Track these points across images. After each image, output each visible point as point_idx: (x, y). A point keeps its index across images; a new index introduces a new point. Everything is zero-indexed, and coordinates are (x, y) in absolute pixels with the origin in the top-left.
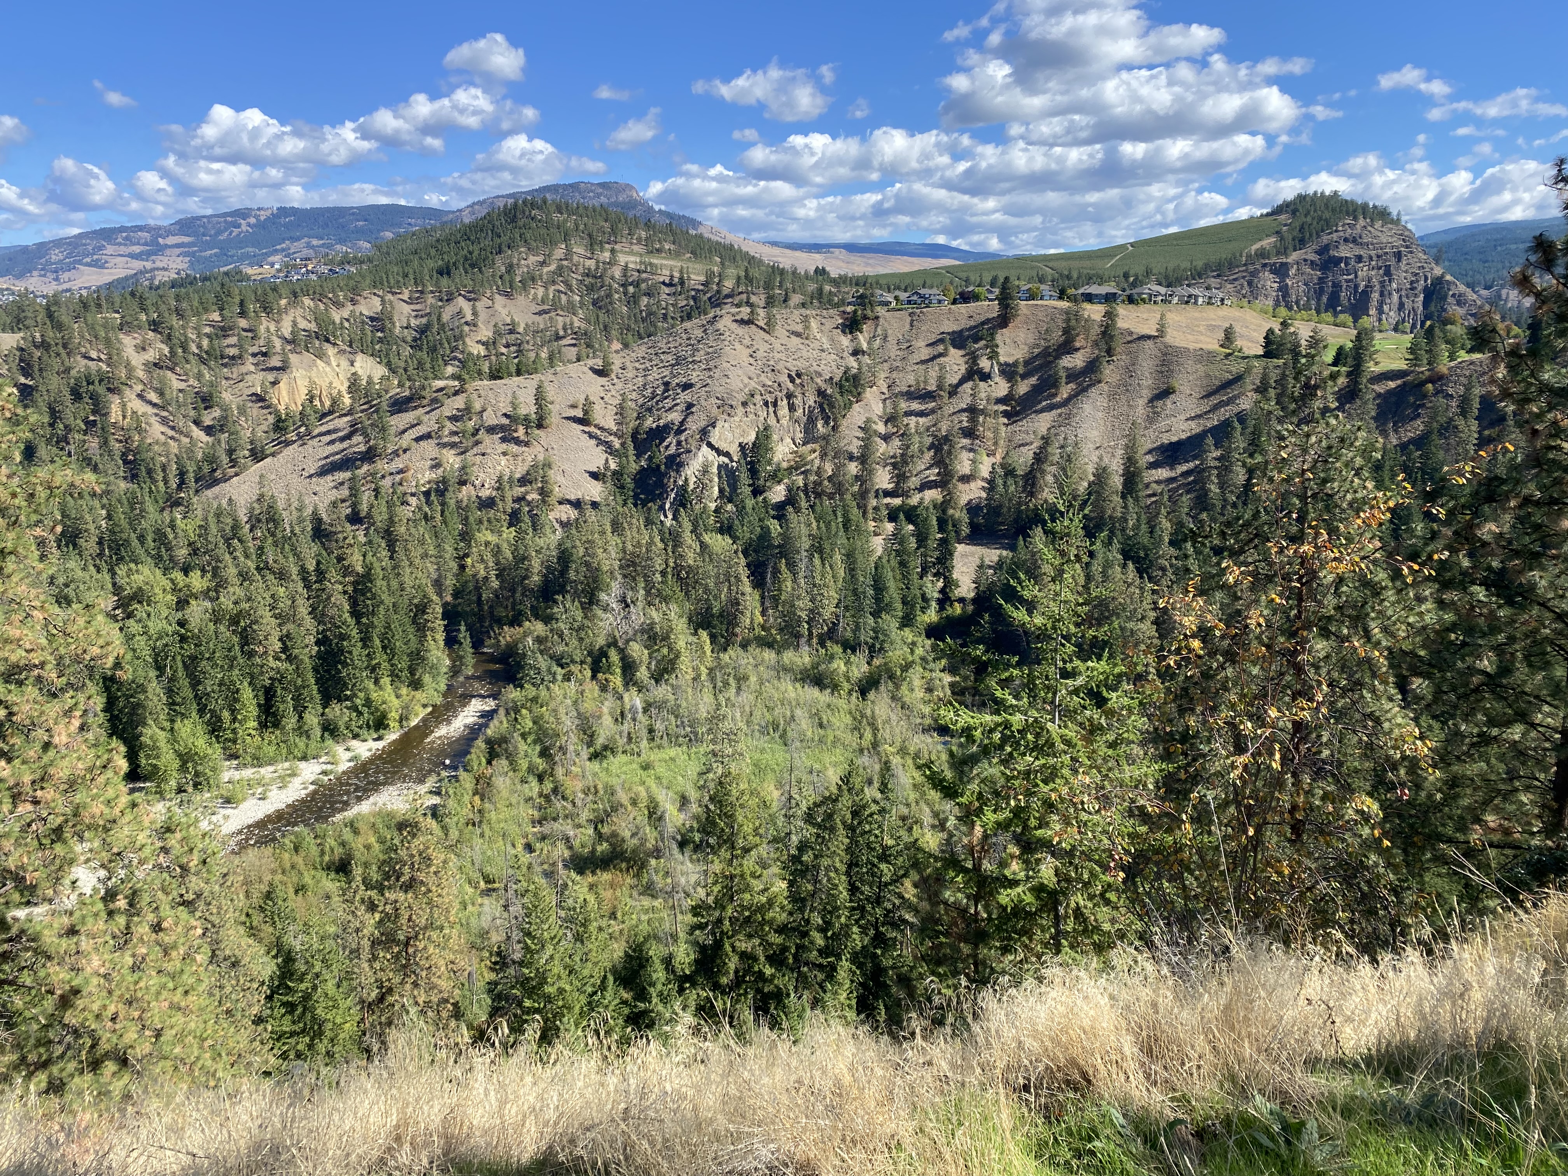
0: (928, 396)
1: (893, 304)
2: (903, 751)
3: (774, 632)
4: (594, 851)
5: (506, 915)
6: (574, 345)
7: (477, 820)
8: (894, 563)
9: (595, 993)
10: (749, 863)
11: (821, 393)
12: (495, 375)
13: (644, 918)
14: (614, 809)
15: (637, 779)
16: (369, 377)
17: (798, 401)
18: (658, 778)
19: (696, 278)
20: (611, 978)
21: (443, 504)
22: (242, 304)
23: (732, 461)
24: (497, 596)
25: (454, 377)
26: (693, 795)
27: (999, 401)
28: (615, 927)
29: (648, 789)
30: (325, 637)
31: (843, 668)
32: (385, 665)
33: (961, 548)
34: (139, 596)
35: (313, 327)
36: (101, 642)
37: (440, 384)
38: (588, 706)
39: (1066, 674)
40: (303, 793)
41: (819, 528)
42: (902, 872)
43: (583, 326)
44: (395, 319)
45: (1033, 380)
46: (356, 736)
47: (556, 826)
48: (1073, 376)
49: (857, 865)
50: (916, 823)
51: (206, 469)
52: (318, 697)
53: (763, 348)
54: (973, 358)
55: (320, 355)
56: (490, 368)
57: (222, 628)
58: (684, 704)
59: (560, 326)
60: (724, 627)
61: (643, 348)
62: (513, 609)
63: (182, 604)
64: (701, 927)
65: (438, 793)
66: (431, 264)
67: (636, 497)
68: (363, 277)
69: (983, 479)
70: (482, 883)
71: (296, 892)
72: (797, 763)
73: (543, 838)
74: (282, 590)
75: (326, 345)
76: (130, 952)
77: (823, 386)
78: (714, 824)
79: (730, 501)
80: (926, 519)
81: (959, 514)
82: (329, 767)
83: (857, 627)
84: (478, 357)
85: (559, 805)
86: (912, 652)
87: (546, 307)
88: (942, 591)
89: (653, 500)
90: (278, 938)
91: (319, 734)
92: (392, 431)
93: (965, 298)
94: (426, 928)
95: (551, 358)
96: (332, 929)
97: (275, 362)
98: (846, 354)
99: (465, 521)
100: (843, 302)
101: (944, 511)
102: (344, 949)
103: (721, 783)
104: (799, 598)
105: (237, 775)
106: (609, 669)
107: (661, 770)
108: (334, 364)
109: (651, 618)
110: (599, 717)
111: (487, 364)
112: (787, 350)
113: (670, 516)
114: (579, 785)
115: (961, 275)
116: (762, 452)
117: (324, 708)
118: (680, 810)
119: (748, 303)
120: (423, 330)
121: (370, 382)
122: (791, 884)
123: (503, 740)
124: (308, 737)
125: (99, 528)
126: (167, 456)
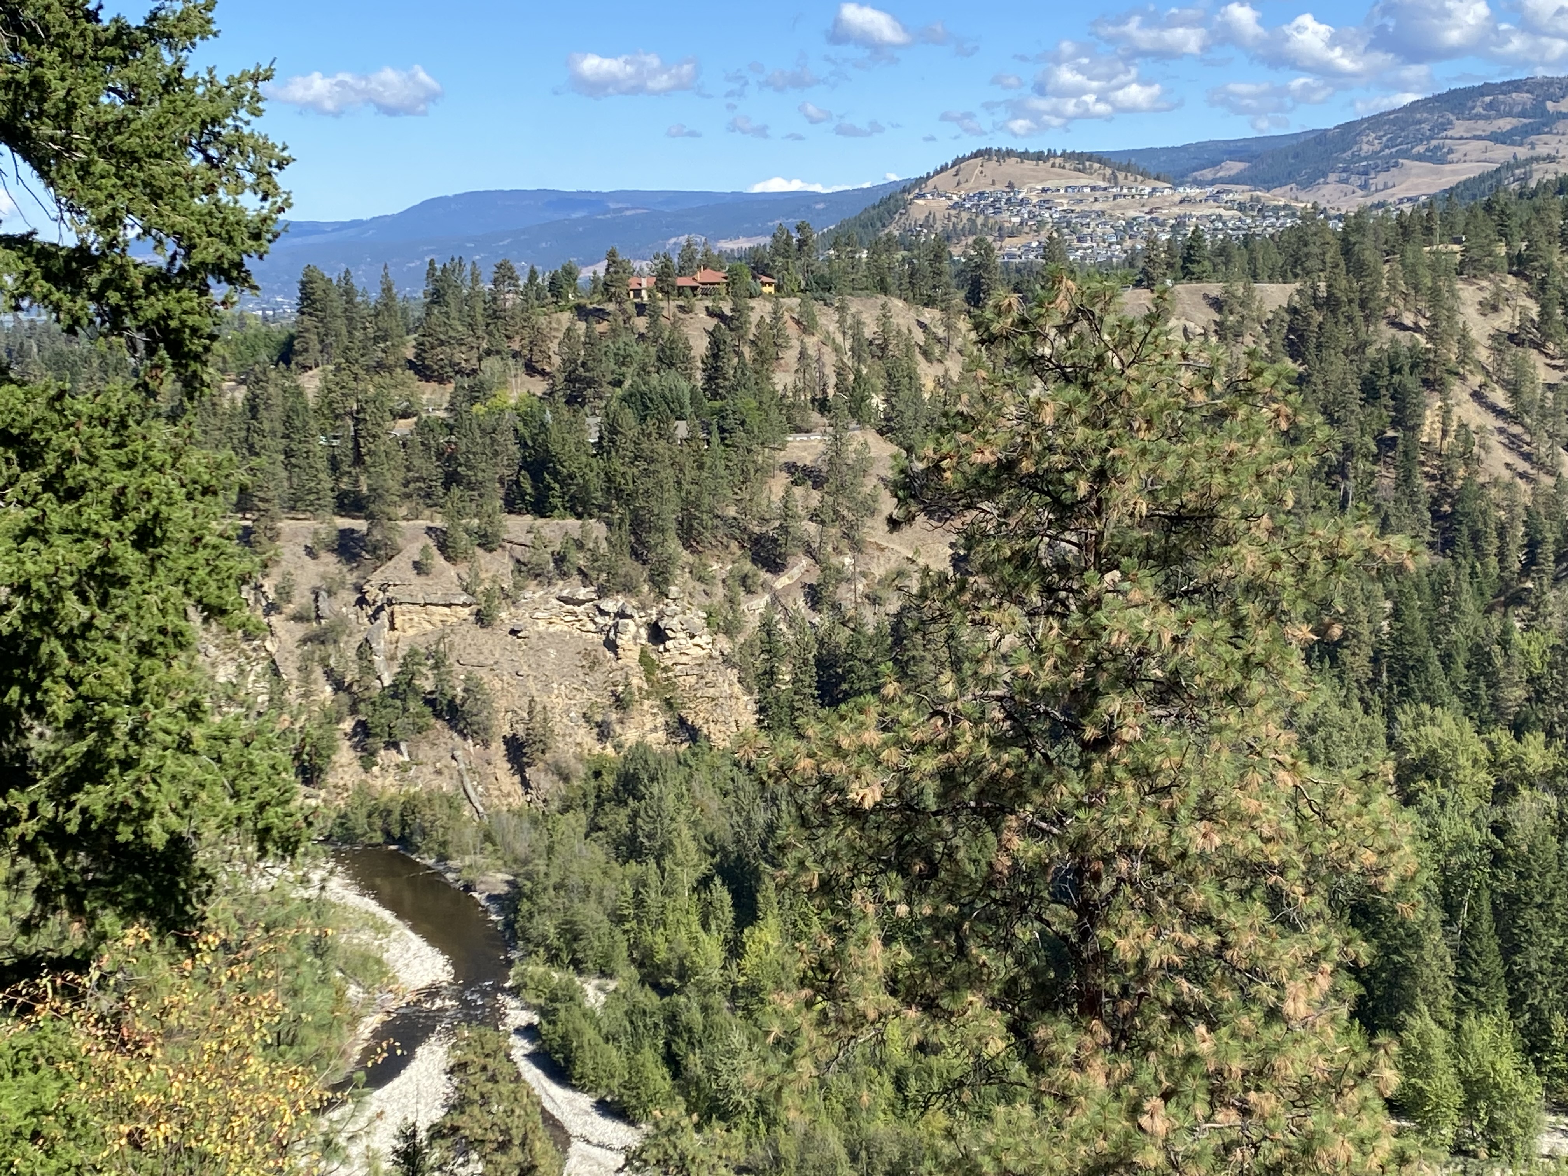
34: (1430, 766)
63: (1504, 792)
125: (1377, 632)
126: (1510, 509)
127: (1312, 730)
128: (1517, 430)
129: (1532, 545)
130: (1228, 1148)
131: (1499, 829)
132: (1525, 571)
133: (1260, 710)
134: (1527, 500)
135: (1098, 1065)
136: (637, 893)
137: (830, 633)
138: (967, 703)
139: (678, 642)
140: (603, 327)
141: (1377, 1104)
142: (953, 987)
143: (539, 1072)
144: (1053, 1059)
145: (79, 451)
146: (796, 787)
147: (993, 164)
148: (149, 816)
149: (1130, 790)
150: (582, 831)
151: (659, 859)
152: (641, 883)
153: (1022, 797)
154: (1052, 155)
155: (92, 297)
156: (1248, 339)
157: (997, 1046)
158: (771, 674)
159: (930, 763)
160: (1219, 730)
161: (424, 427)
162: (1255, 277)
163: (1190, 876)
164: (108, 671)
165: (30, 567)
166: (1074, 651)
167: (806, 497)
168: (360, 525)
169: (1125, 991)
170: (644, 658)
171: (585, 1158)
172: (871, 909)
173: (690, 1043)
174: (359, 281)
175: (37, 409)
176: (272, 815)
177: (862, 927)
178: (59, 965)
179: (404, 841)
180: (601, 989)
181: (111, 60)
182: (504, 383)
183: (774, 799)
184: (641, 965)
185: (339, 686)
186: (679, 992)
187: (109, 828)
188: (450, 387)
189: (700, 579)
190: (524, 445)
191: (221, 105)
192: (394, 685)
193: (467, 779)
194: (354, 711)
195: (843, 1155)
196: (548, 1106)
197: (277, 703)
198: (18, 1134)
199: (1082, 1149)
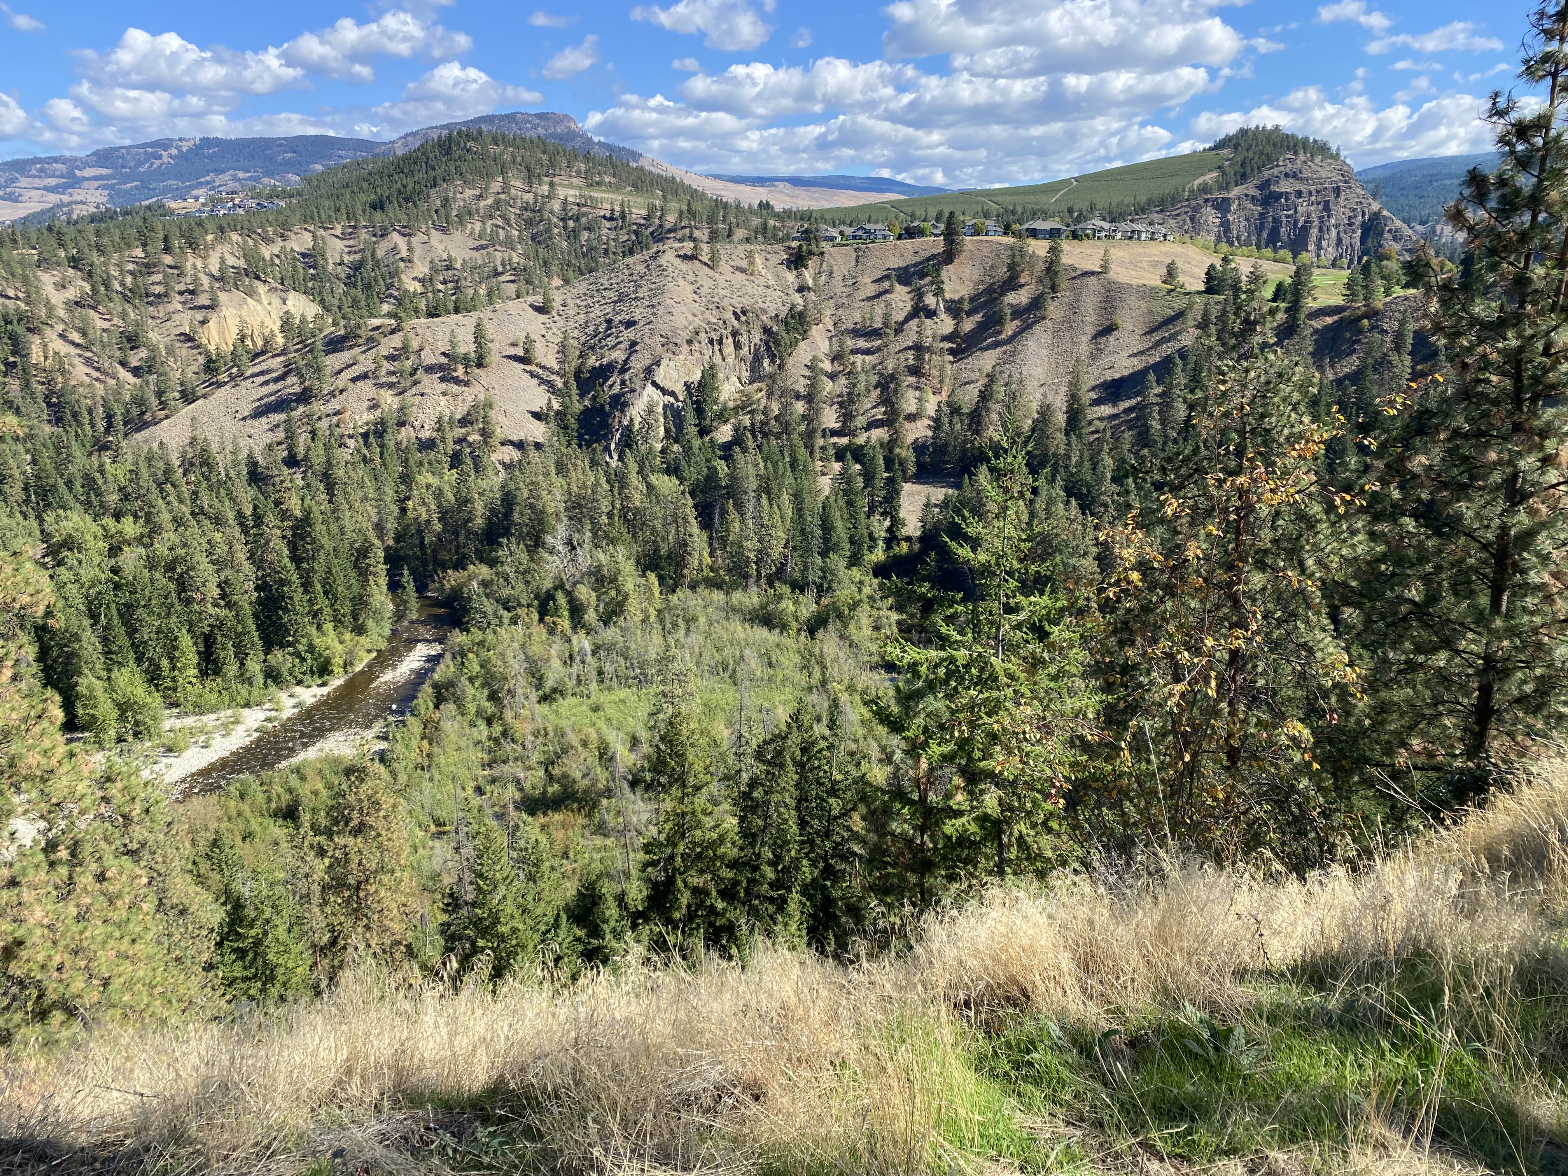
0: (875, 333)
1: (839, 239)
2: (851, 689)
3: (722, 573)
4: (545, 792)
5: (457, 857)
6: (513, 281)
7: (426, 765)
8: (842, 502)
9: (549, 931)
10: (700, 801)
11: (766, 331)
12: (433, 313)
13: (597, 856)
14: (565, 751)
15: (587, 721)
16: (303, 316)
17: (744, 339)
18: (609, 720)
19: (638, 213)
20: (564, 917)
21: (382, 446)
22: (166, 239)
23: (677, 400)
24: (440, 540)
25: (391, 315)
26: (643, 735)
27: (944, 338)
28: (568, 866)
29: (598, 731)
30: (265, 582)
31: (792, 607)
32: (327, 610)
33: (907, 487)
34: (68, 543)
35: (242, 263)
36: (31, 590)
37: (376, 322)
38: (536, 649)
39: (1009, 610)
40: (247, 741)
41: (766, 468)
42: (850, 806)
43: (522, 261)
44: (328, 255)
45: (978, 317)
46: (299, 683)
47: (506, 768)
48: (1018, 312)
49: (806, 800)
50: (864, 758)
51: (135, 412)
52: (259, 644)
53: (707, 284)
54: (919, 295)
55: (251, 293)
56: (427, 306)
57: (157, 575)
58: (633, 646)
59: (498, 262)
60: (672, 569)
61: (585, 284)
62: (457, 552)
63: (114, 551)
64: (653, 864)
65: (385, 738)
66: (363, 197)
67: (580, 437)
68: (293, 212)
69: (929, 418)
70: (433, 828)
71: (244, 839)
72: (747, 702)
73: (494, 781)
74: (218, 536)
75: (257, 283)
76: (73, 903)
77: (769, 324)
78: (665, 763)
79: (676, 441)
80: (873, 458)
81: (905, 453)
82: (273, 714)
83: (806, 568)
84: (415, 294)
85: (508, 748)
86: (860, 591)
87: (484, 242)
88: (889, 530)
89: (598, 441)
90: (227, 885)
91: (262, 681)
92: (328, 371)
93: (910, 233)
94: (376, 871)
95: (489, 295)
96: (281, 875)
97: (204, 300)
98: (791, 291)
99: (405, 463)
100: (787, 238)
101: (891, 451)
102: (294, 894)
103: (671, 723)
104: (746, 539)
105: (178, 724)
106: (556, 613)
107: (611, 711)
108: (265, 302)
109: (599, 560)
110: (548, 660)
111: (424, 301)
112: (731, 286)
113: (616, 457)
114: (529, 728)
115: (905, 209)
116: (708, 391)
117: (266, 654)
118: (631, 750)
119: (691, 238)
120: (357, 267)
121: (303, 320)
122: (742, 820)
123: (451, 684)
124: (251, 684)
125: (24, 473)
126: (93, 398)
128: (89, 354)
129: (109, 417)
131: (115, 571)
132: (107, 431)
134: (102, 393)
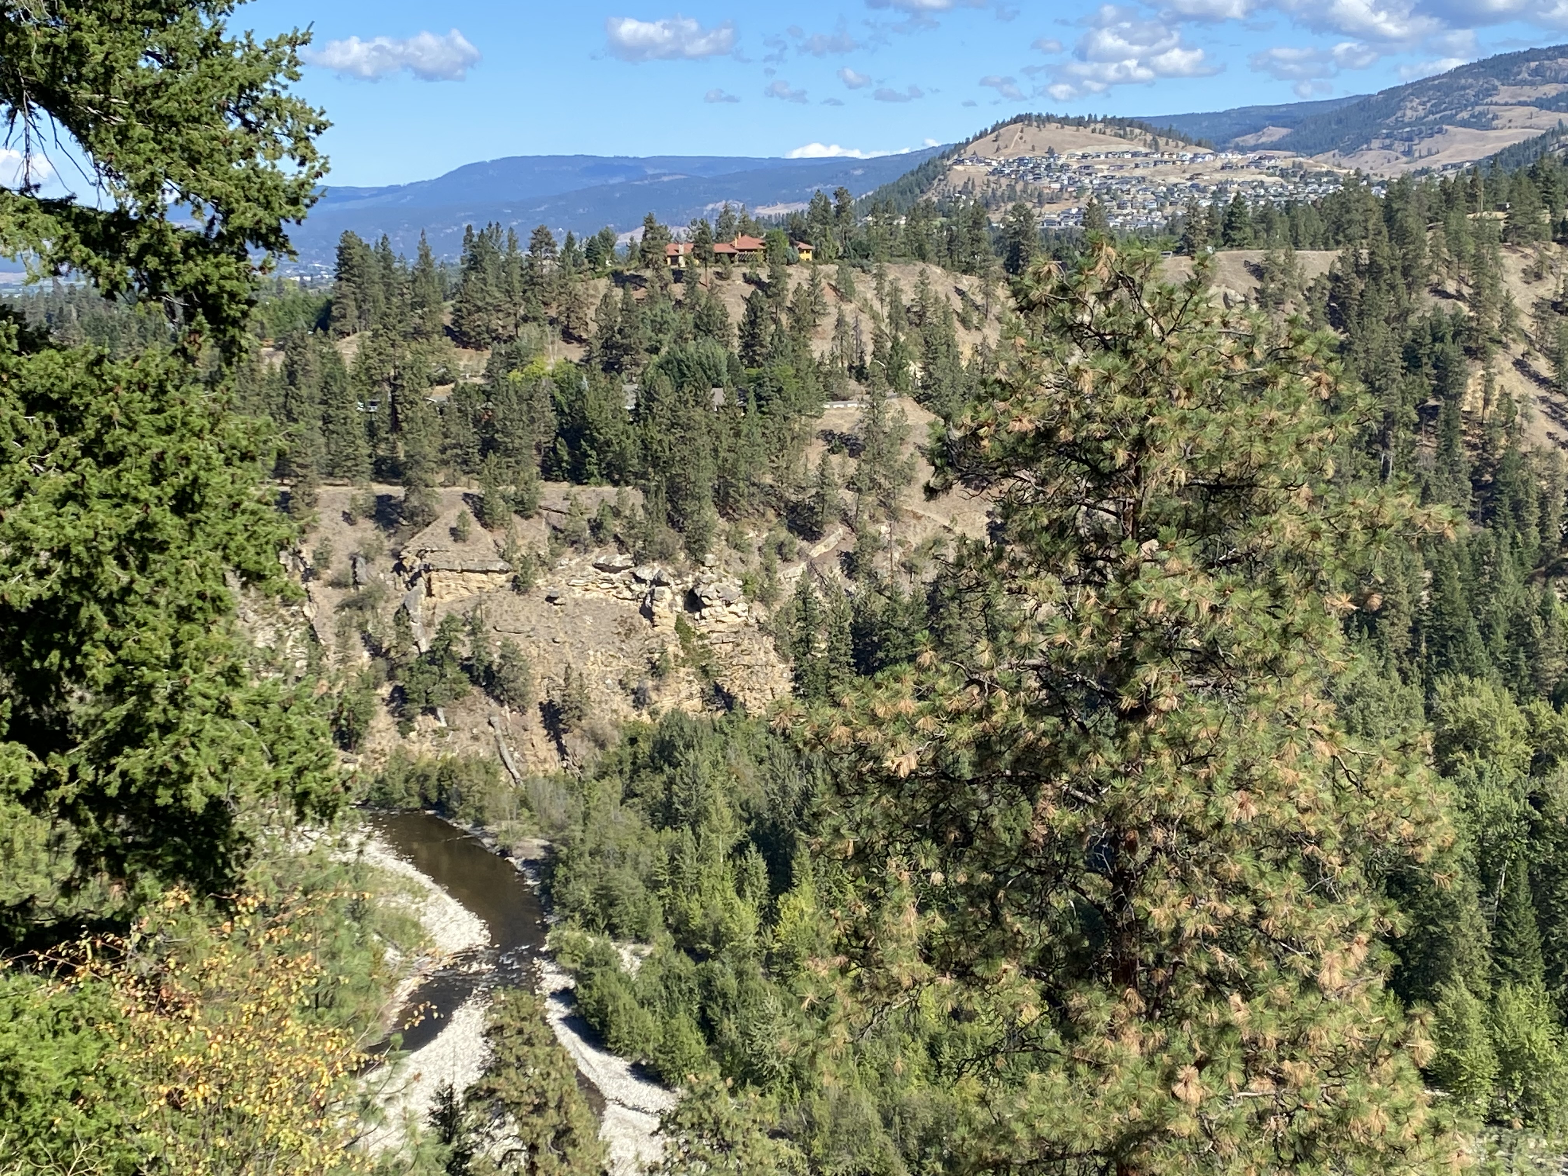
34: (1468, 737)
63: (1542, 763)
125: (1416, 601)
126: (1552, 479)
127: (1350, 700)
128: (1559, 398)
130: (1262, 1117)
131: (1537, 800)
133: (1298, 680)
135: (1132, 1034)
136: (672, 859)
137: (865, 602)
138: (1003, 672)
139: (715, 609)
140: (640, 293)
141: (1412, 1074)
142: (987, 955)
143: (575, 1036)
144: (1087, 1028)
145: (118, 416)
146: (831, 754)
147: (1034, 129)
148: (188, 780)
149: (1166, 759)
150: (618, 797)
151: (694, 826)
152: (676, 850)
153: (1058, 766)
154: (1092, 120)
155: (131, 262)
156: (1289, 307)
157: (1031, 1014)
158: (807, 642)
159: (965, 732)
160: (1257, 699)
161: (461, 394)
162: (1297, 245)
163: (1226, 846)
164: (147, 635)
165: (69, 531)
166: (1111, 620)
167: (843, 465)
168: (398, 491)
169: (1160, 959)
170: (680, 626)
171: (621, 1121)
172: (905, 876)
173: (725, 1008)
174: (396, 247)
175: (76, 374)
176: (310, 780)
177: (896, 894)
178: (98, 927)
179: (441, 806)
180: (636, 954)
181: (149, 24)
182: (541, 350)
183: (809, 767)
184: (676, 931)
185: (376, 651)
186: (714, 957)
187: (148, 791)
188: (487, 354)
189: (736, 547)
190: (561, 413)
191: (260, 69)
192: (432, 651)
193: (503, 745)
194: (391, 677)
195: (877, 1120)
196: (584, 1069)
197: (315, 668)
198: (58, 1094)
199: (1116, 1117)
